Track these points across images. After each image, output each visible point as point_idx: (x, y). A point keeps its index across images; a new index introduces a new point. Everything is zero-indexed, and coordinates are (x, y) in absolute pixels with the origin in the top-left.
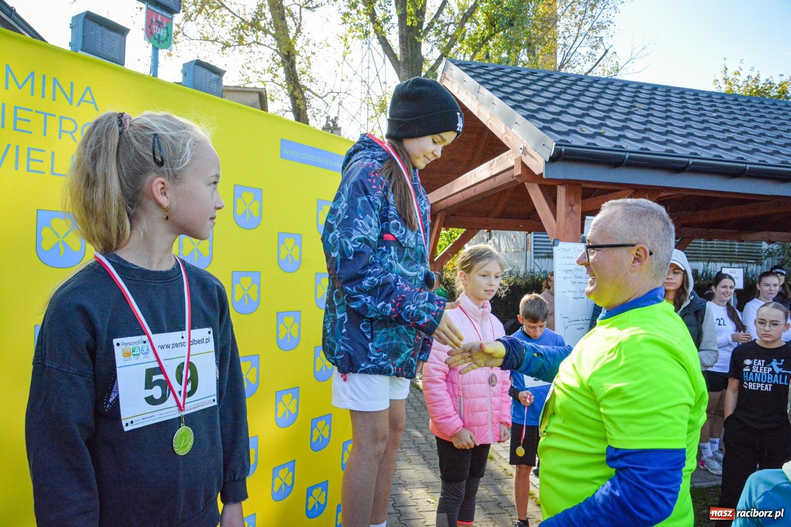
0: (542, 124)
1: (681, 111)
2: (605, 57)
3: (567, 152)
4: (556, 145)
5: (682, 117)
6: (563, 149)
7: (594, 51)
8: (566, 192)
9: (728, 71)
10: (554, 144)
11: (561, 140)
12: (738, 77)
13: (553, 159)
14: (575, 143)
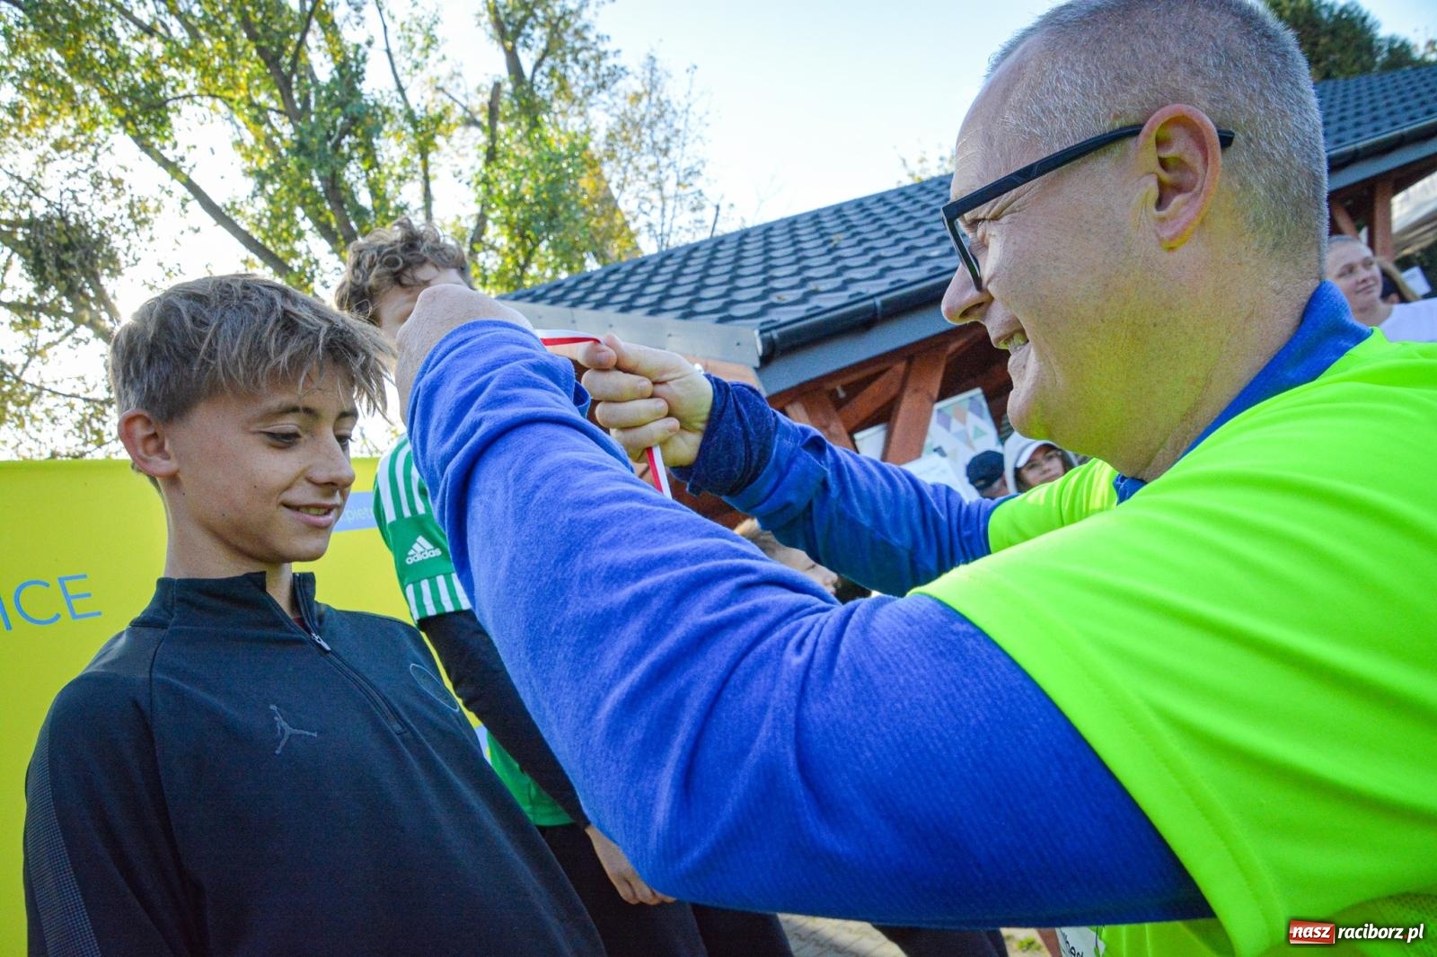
0: (716, 316)
1: (859, 250)
2: (719, 218)
3: (783, 337)
4: (761, 332)
5: (867, 259)
6: (775, 334)
7: (698, 215)
8: (806, 410)
9: (908, 163)
10: (756, 332)
11: (762, 324)
12: (925, 165)
13: (766, 360)
14: (784, 319)
